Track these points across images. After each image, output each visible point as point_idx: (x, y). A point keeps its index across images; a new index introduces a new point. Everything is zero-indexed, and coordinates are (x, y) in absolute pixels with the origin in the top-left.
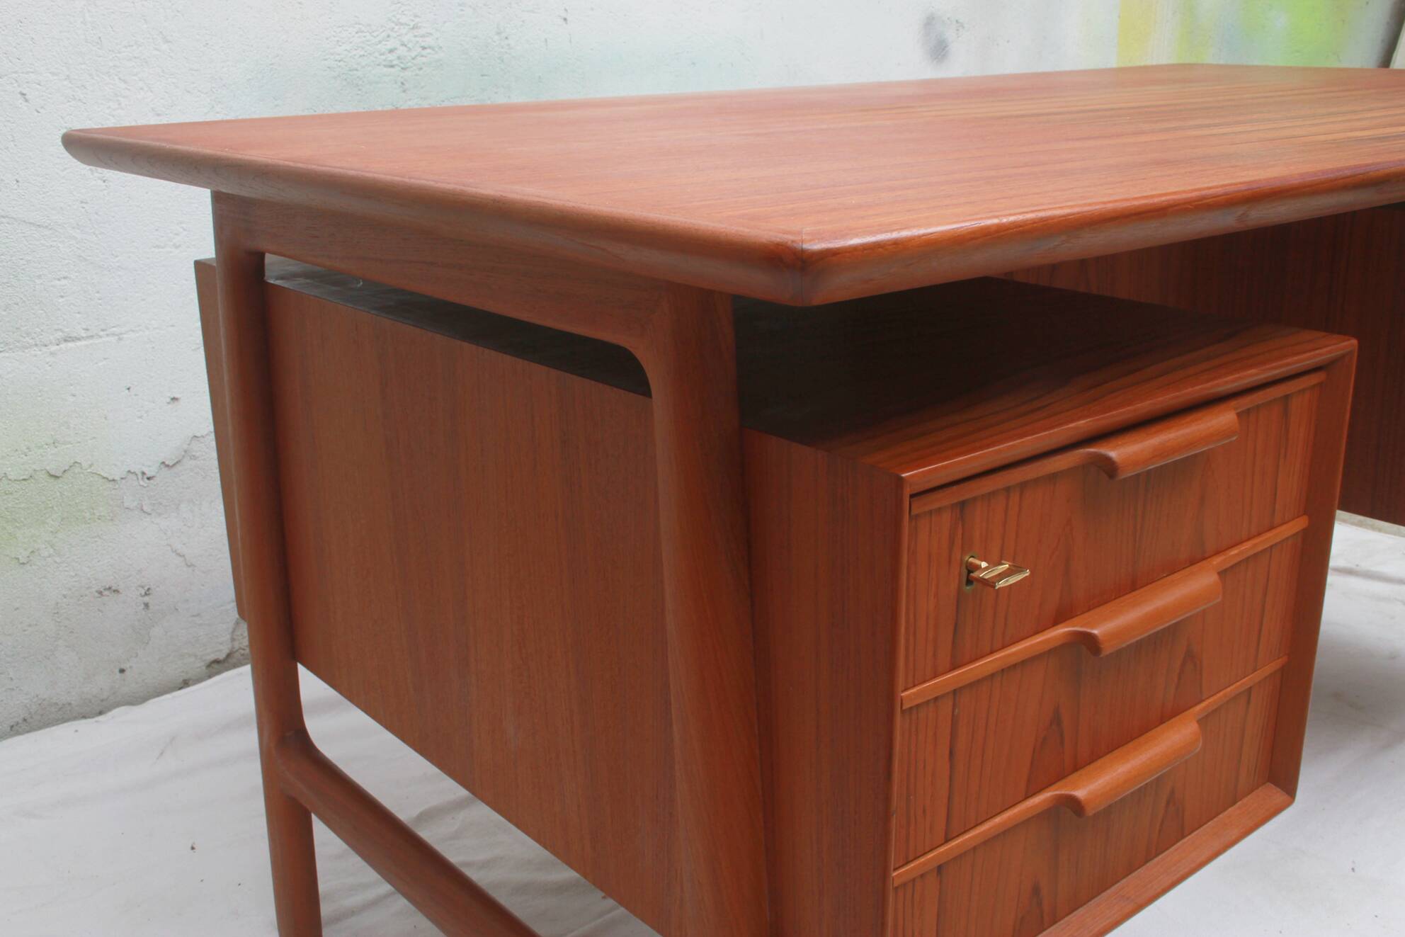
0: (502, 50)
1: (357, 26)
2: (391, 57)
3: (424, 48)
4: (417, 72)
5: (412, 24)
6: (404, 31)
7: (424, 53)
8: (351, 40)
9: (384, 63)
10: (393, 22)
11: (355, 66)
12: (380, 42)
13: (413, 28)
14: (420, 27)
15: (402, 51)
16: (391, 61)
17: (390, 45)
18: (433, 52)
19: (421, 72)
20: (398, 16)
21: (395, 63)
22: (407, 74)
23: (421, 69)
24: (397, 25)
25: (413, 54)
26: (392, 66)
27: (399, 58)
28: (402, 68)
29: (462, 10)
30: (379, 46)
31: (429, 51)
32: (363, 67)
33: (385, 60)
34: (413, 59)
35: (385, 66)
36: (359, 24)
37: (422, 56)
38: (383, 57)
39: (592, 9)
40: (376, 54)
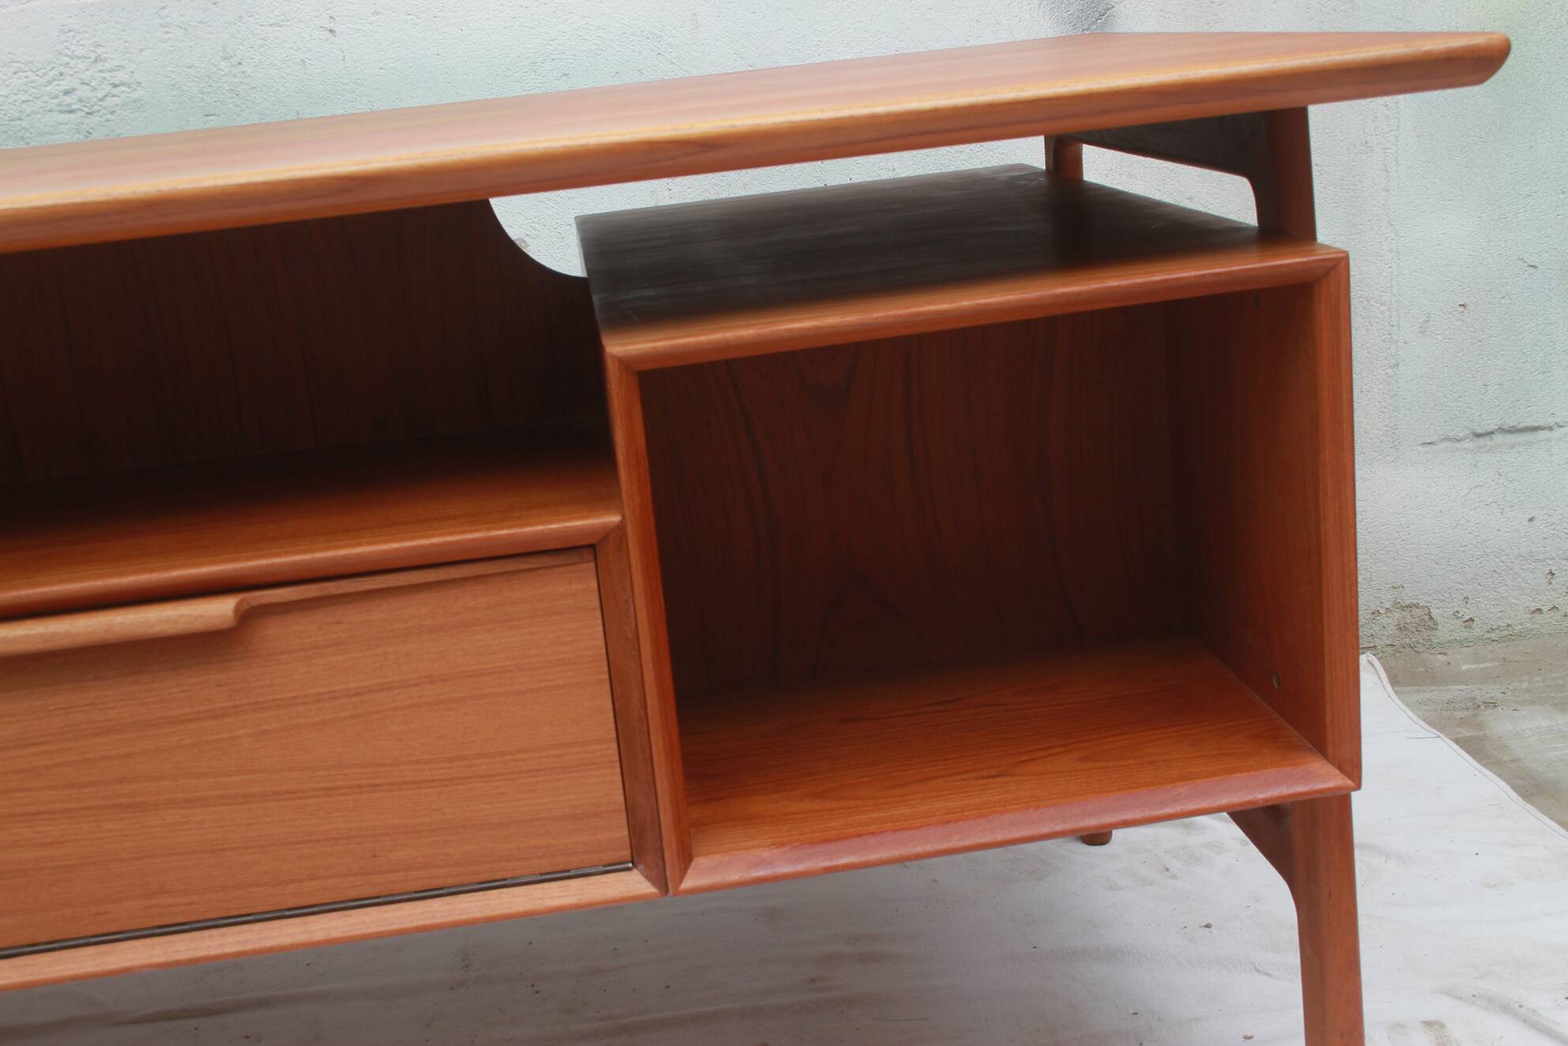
0: (236, 80)
1: (15, 65)
2: (68, 99)
3: (115, 86)
4: (109, 117)
5: (93, 56)
6: (83, 66)
7: (116, 91)
8: (7, 83)
9: (57, 108)
10: (67, 56)
11: (17, 115)
12: (49, 82)
13: (96, 61)
14: (105, 60)
15: (84, 92)
16: (69, 105)
17: (65, 84)
18: (127, 90)
19: (113, 117)
20: (73, 48)
21: (74, 107)
22: (95, 119)
23: (113, 112)
24: (72, 59)
25: (100, 94)
26: (72, 112)
27: (80, 100)
28: (87, 113)
29: (167, 33)
30: (49, 88)
31: (122, 88)
32: (28, 115)
33: (59, 105)
34: (100, 100)
35: (61, 112)
36: (17, 62)
37: (114, 96)
38: (56, 101)
39: (376, 13)
40: (46, 98)
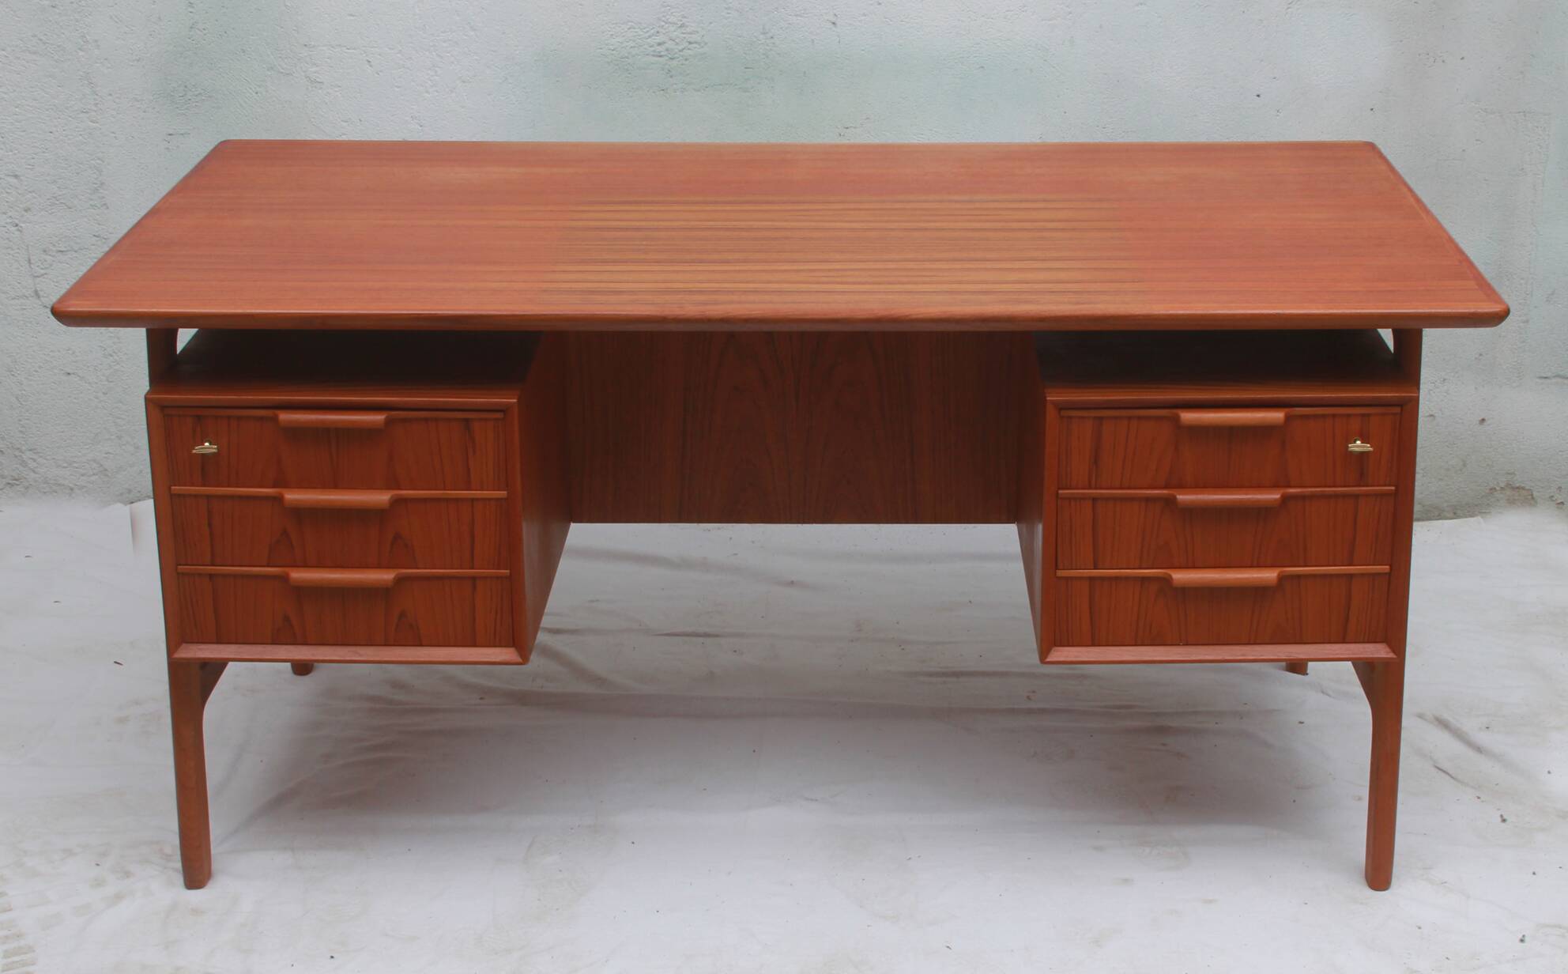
0: (768, 48)
1: (630, 24)
2: (659, 49)
3: (690, 43)
4: (684, 62)
5: (680, 23)
6: (673, 29)
7: (690, 46)
8: (624, 34)
9: (652, 53)
10: (663, 21)
11: (626, 55)
12: (650, 37)
13: (680, 27)
14: (687, 26)
15: (670, 45)
16: (660, 52)
17: (658, 39)
18: (698, 47)
19: (687, 62)
20: (668, 17)
21: (662, 53)
22: (674, 63)
23: (686, 60)
24: (666, 23)
25: (680, 48)
26: (661, 56)
27: (667, 50)
28: (671, 59)
29: (728, 13)
30: (649, 40)
31: (694, 45)
32: (633, 56)
33: (654, 51)
34: (680, 51)
35: (654, 56)
36: (632, 22)
37: (689, 49)
38: (652, 49)
39: (864, 15)
40: (646, 46)
